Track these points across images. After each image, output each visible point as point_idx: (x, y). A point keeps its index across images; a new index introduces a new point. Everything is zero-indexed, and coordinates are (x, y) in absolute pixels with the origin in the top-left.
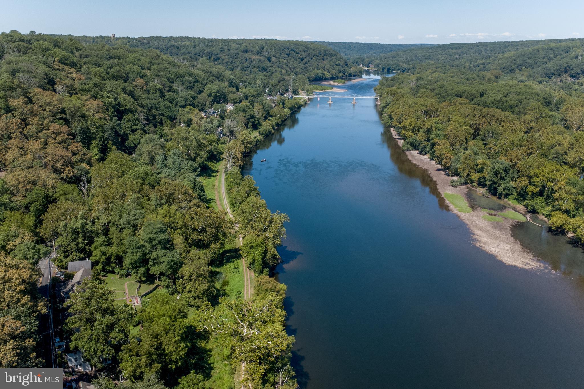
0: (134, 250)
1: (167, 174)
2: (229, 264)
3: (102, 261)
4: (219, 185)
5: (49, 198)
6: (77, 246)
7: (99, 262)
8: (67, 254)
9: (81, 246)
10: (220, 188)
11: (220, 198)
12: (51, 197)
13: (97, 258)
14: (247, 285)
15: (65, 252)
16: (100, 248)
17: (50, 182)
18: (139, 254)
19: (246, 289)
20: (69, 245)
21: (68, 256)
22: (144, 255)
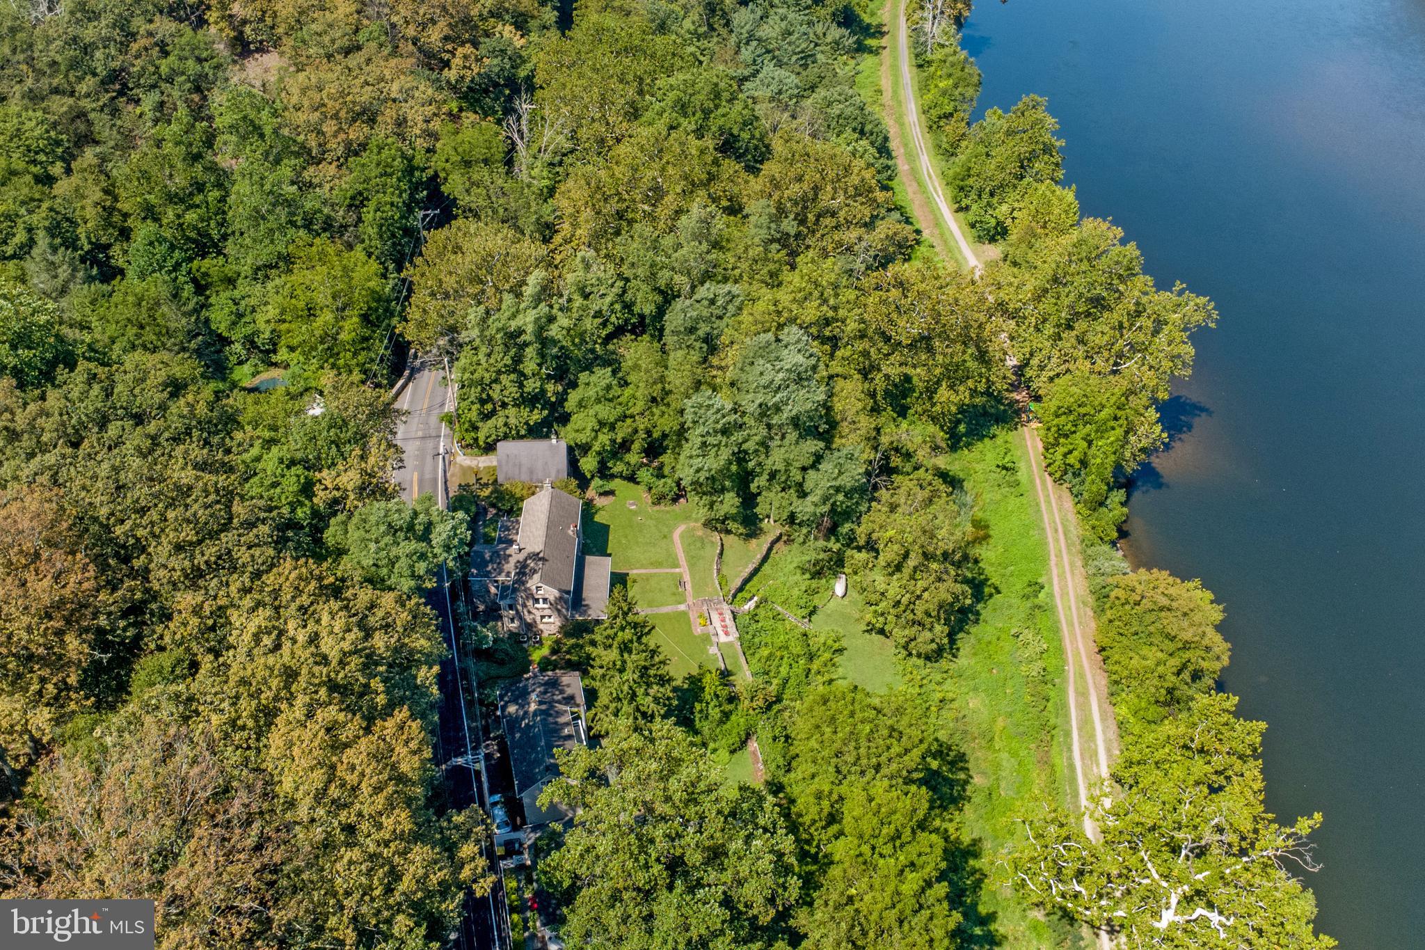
0: (710, 440)
1: (774, 88)
2: (980, 445)
3: (597, 447)
4: (895, 92)
5: (417, 174)
6: (521, 386)
7: (590, 448)
8: (489, 407)
9: (531, 385)
10: (900, 103)
11: (906, 145)
12: (423, 170)
13: (583, 438)
14: (1059, 555)
15: (483, 402)
16: (598, 407)
17: (416, 114)
18: (725, 454)
19: (1055, 572)
20: (496, 381)
21: (493, 413)
22: (741, 457)
